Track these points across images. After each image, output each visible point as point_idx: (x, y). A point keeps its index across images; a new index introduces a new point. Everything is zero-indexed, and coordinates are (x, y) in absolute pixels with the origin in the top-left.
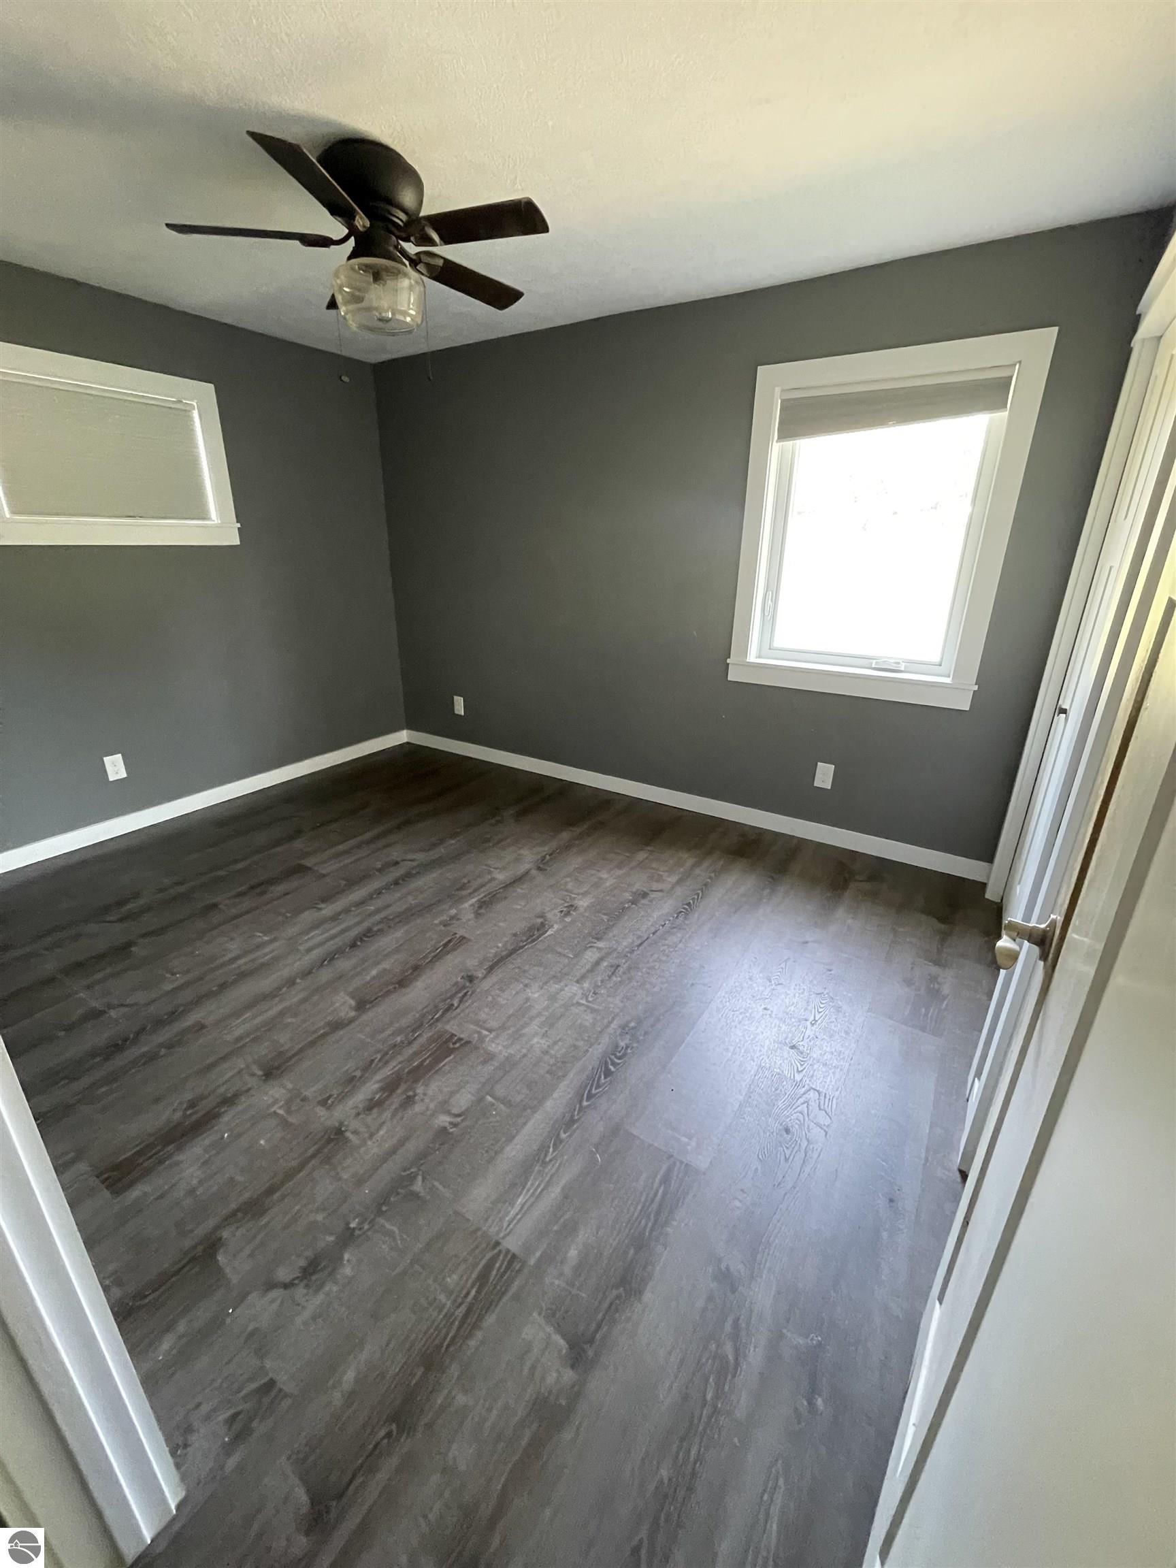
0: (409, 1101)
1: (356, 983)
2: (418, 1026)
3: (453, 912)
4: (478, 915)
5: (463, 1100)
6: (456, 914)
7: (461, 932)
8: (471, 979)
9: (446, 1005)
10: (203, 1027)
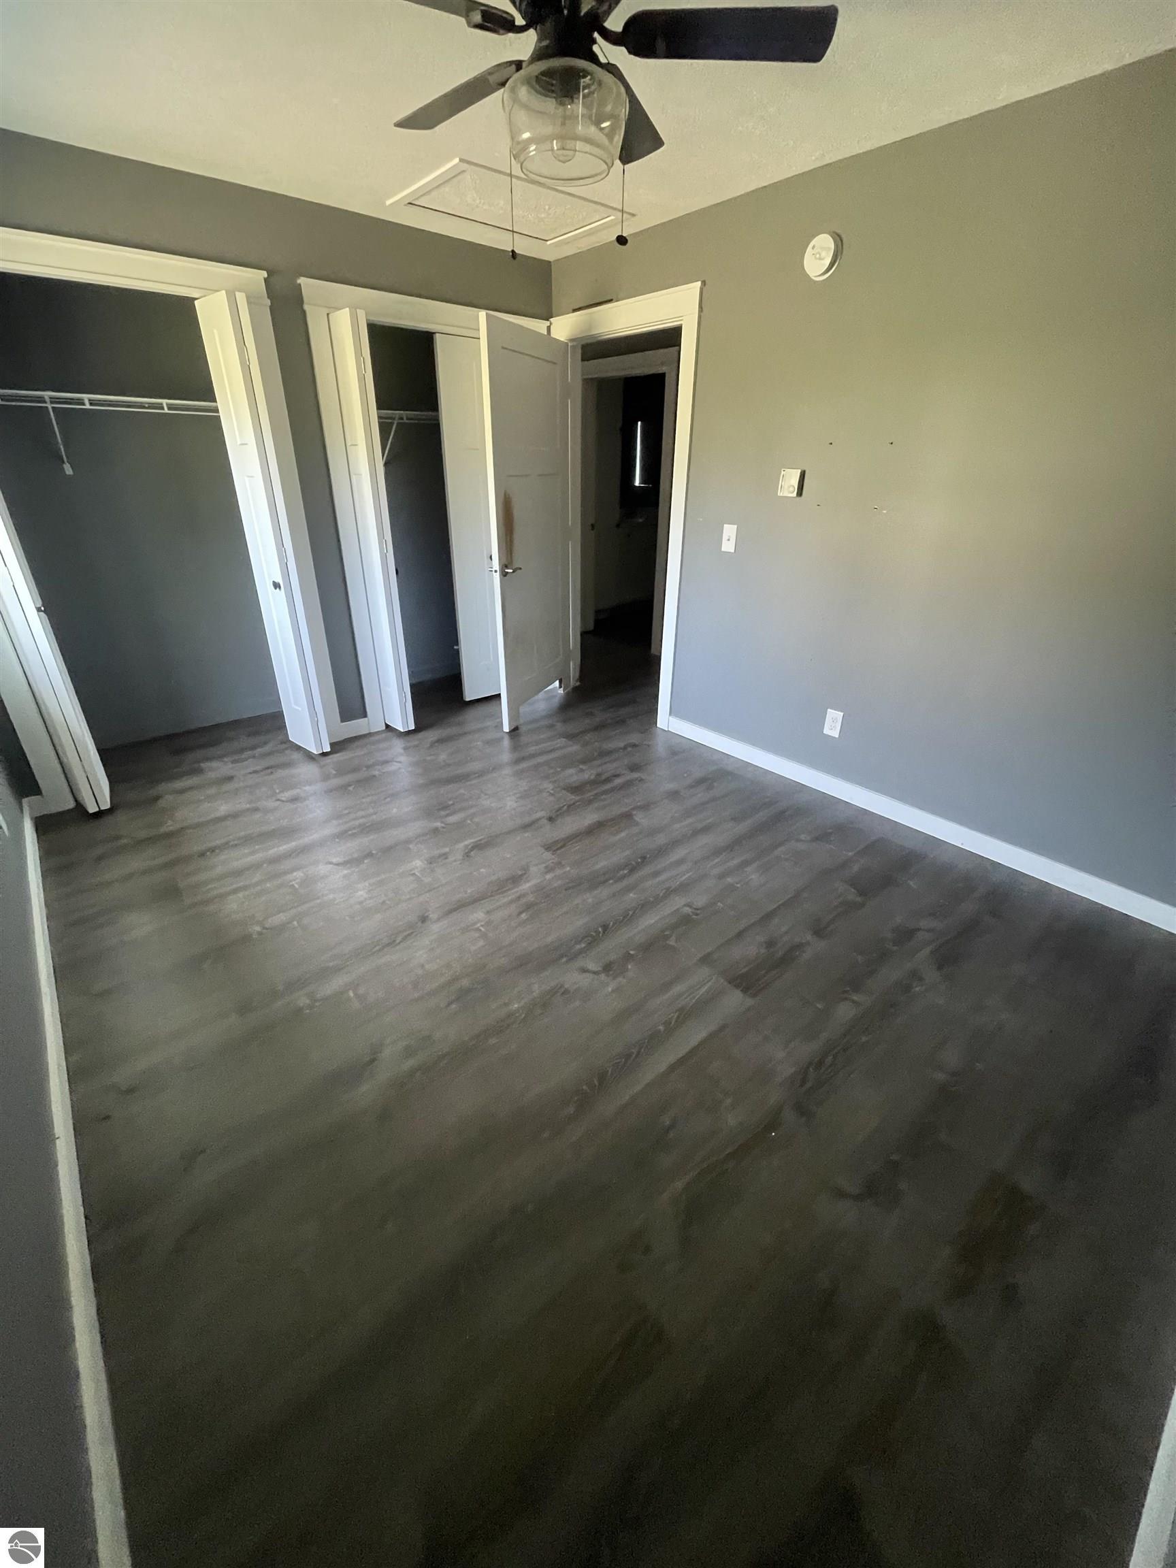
0: (599, 775)
1: (635, 830)
2: (590, 802)
3: (548, 877)
4: (525, 869)
5: (571, 771)
6: (546, 873)
7: (548, 855)
8: (551, 819)
9: (571, 808)
10: (734, 819)
